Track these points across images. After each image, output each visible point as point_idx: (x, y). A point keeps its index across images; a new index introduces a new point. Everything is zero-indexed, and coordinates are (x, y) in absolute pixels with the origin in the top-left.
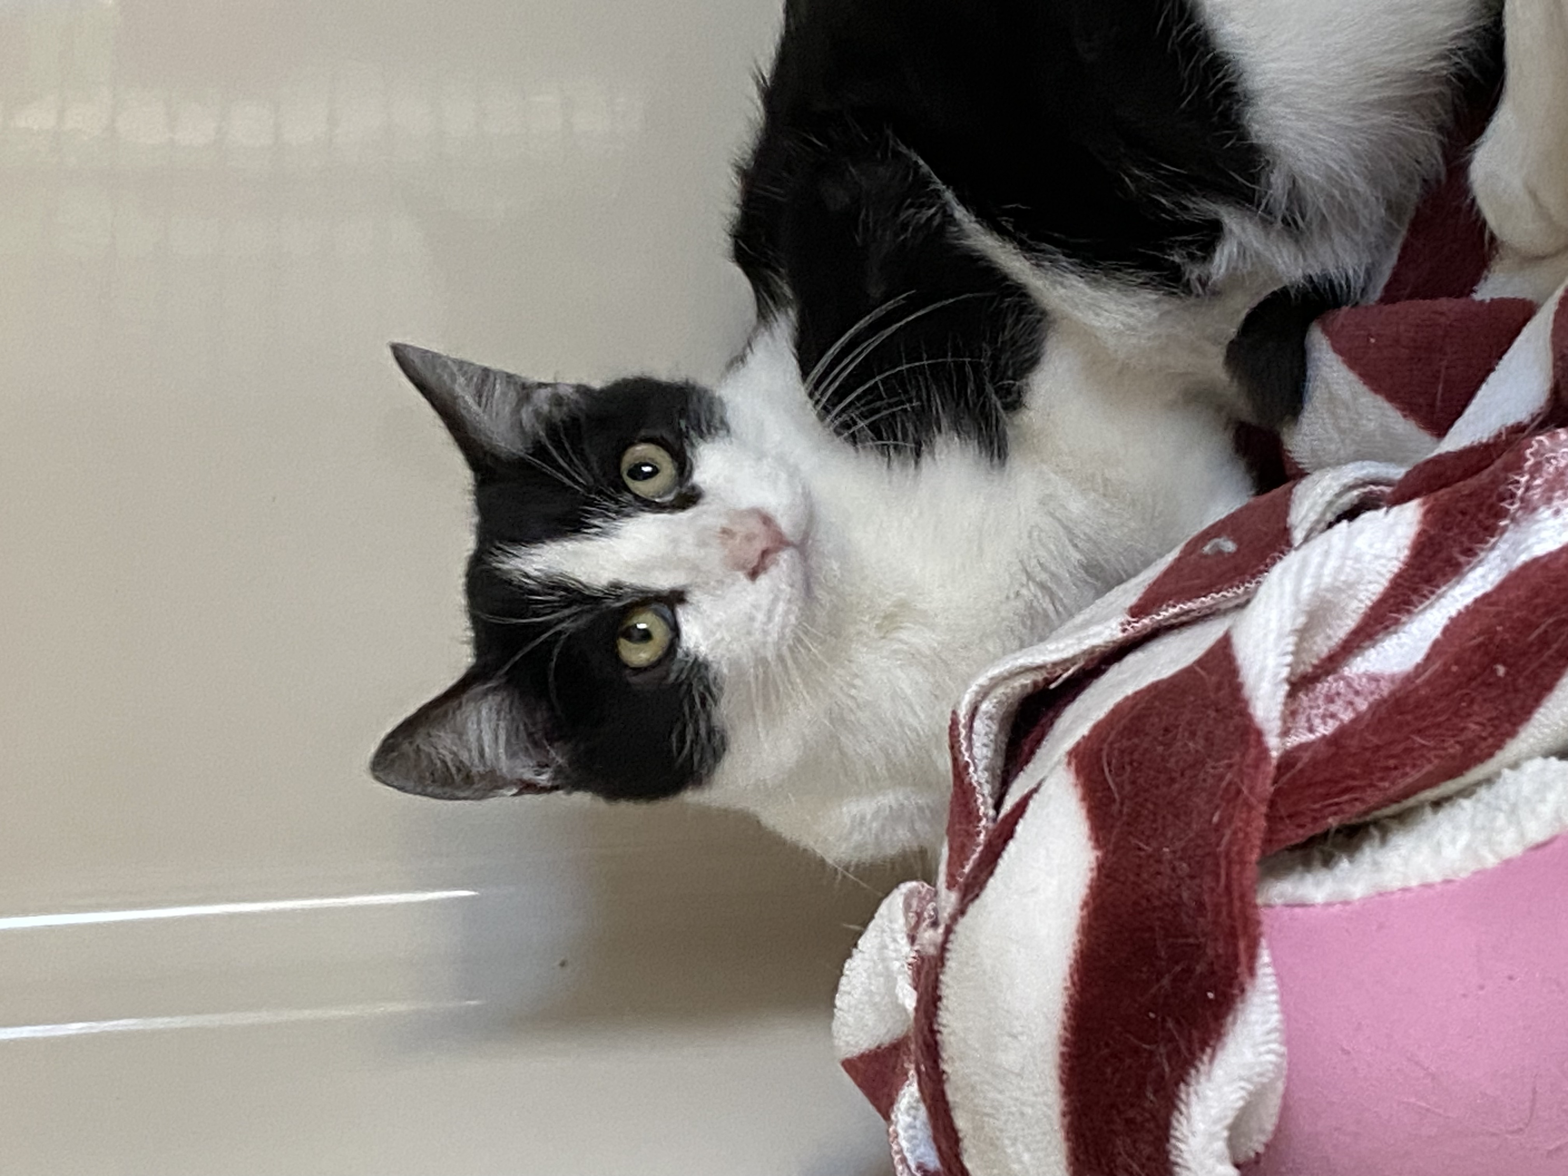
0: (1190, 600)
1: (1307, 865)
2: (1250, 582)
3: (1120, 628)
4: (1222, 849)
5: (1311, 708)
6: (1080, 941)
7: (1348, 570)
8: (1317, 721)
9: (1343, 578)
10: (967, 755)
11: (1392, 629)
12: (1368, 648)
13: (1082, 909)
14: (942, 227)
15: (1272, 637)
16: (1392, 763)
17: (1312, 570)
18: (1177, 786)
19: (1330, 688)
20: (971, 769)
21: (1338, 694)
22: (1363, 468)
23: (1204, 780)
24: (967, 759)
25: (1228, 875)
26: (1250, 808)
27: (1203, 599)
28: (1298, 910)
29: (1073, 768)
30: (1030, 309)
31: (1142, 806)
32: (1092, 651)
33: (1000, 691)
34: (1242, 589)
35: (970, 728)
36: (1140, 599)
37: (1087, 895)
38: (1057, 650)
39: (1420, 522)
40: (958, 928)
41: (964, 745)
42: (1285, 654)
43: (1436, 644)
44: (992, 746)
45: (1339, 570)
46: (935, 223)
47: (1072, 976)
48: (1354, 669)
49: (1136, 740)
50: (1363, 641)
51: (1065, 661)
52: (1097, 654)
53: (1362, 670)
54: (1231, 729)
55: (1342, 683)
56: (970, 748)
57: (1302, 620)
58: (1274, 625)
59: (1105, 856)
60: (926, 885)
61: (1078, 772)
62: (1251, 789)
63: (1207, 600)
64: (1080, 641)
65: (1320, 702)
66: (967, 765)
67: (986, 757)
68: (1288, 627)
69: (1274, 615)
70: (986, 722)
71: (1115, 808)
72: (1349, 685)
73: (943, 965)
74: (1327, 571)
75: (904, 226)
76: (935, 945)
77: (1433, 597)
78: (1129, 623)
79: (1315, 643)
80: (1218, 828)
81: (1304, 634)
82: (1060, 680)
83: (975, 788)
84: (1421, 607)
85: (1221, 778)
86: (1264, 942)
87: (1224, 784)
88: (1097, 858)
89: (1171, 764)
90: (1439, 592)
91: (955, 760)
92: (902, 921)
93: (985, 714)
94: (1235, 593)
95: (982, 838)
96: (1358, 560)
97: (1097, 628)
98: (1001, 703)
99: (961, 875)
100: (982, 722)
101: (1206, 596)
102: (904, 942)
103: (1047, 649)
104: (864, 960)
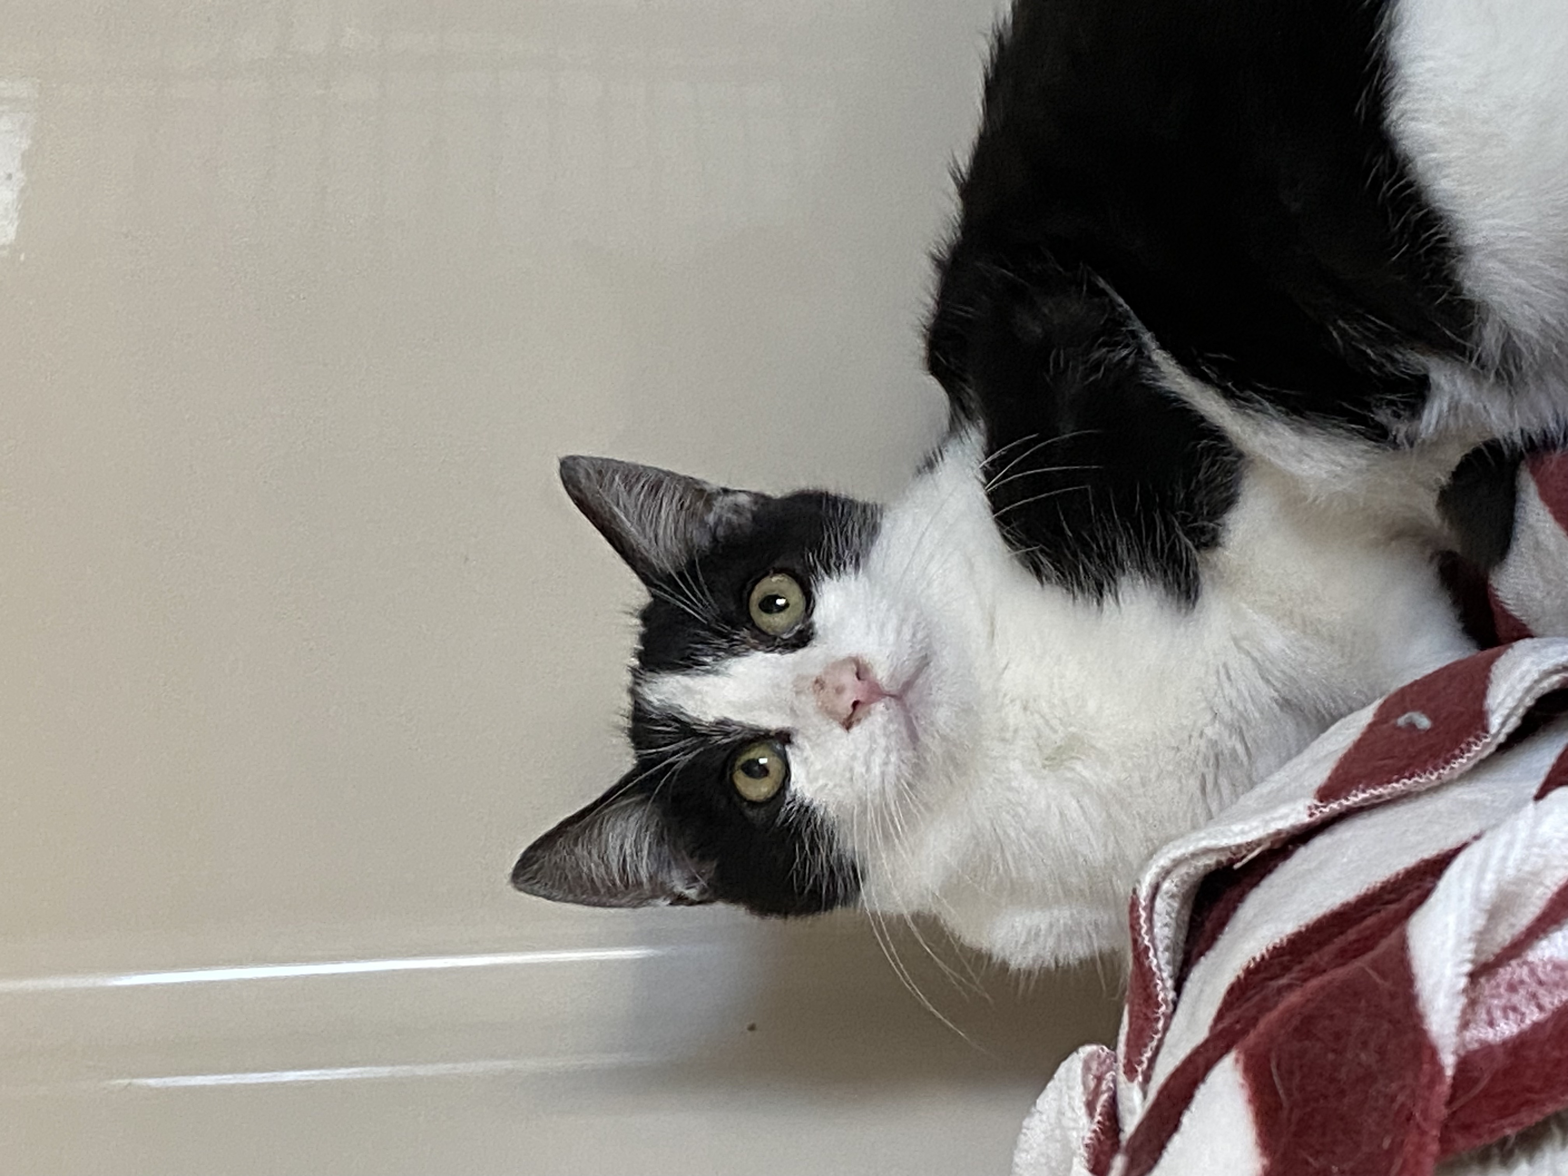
0: (1381, 784)
2: (1444, 768)
3: (1308, 812)
5: (1493, 996)
7: (1533, 859)
8: (1498, 1014)
9: (1527, 868)
10: (1147, 938)
12: (1552, 932)
14: (1135, 367)
17: (1494, 862)
18: (1346, 1101)
19: (1513, 973)
20: (1151, 952)
21: (1522, 982)
23: (1376, 1099)
24: (1146, 942)
26: (1423, 1133)
27: (1395, 785)
29: (1240, 1065)
30: (1225, 451)
31: (1311, 1116)
32: (1279, 832)
33: (1183, 870)
34: (1436, 774)
35: (1151, 908)
36: (1330, 778)
38: (1243, 832)
41: (1145, 928)
44: (1173, 923)
45: (1524, 861)
46: (1129, 362)
48: (1539, 954)
49: (1307, 1043)
50: (1548, 926)
51: (1248, 844)
52: (1283, 836)
53: (1547, 955)
54: (1405, 1044)
55: (1525, 970)
56: (1151, 929)
57: (1480, 922)
58: (1452, 929)
59: (1272, 1165)
60: (1105, 1047)
61: (1245, 1070)
62: (1425, 1112)
63: (1399, 786)
64: (1266, 823)
65: (1502, 990)
66: (1147, 949)
67: (1167, 936)
69: (1451, 919)
70: (1168, 901)
71: (1284, 1114)
72: (1533, 972)
74: (1511, 863)
75: (1096, 367)
78: (1317, 807)
79: (1498, 935)
80: (1388, 1152)
81: (1481, 936)
82: (1245, 861)
83: (1154, 974)
85: (1393, 1099)
87: (1396, 1106)
88: (1264, 1167)
89: (1342, 1075)
91: (1135, 942)
92: (1080, 1089)
93: (1167, 893)
94: (1428, 778)
95: (1160, 1025)
96: (1544, 846)
97: (1283, 810)
98: (1183, 882)
99: (1140, 1063)
100: (1164, 901)
101: (1397, 781)
102: (1082, 1111)
103: (1231, 831)
104: (1041, 1121)
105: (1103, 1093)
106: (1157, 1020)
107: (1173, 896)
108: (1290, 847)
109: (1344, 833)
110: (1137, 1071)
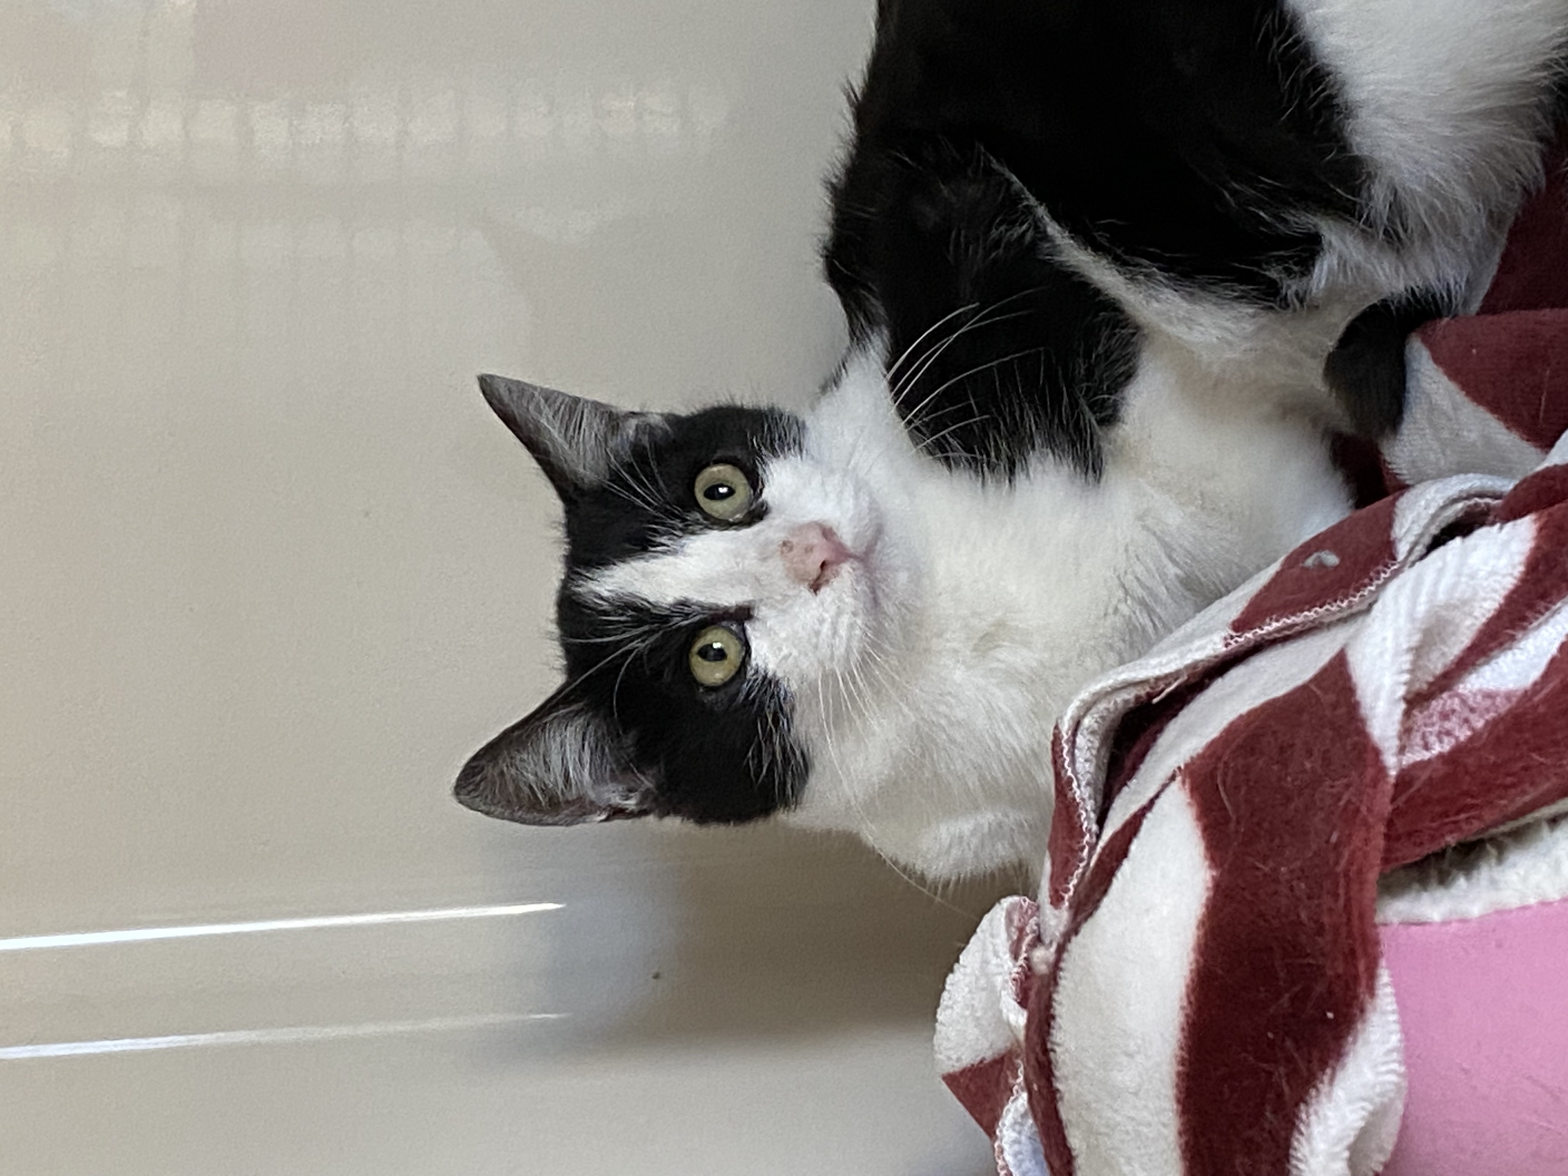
0: (1293, 614)
1: (1424, 883)
2: (1354, 596)
3: (1222, 642)
4: (1339, 869)
5: (1426, 725)
6: (1197, 961)
7: (1462, 587)
8: (1432, 739)
9: (1457, 595)
10: (1069, 770)
11: (1507, 645)
12: (1481, 665)
13: (1198, 928)
15: (1388, 657)
16: (1509, 780)
17: (1427, 587)
18: (1292, 806)
19: (1444, 705)
20: (1075, 784)
21: (1453, 711)
22: (1468, 480)
23: (1322, 800)
24: (1069, 773)
25: (1347, 893)
26: (1369, 827)
27: (1306, 613)
28: (1414, 929)
29: (1187, 786)
31: (1258, 824)
32: (1194, 665)
33: (1103, 706)
34: (1346, 602)
35: (1073, 743)
36: (1243, 613)
37: (1204, 915)
38: (1161, 664)
39: (1536, 538)
40: (1071, 946)
41: (1068, 760)
42: (1402, 672)
43: (1553, 661)
44: (1094, 761)
45: (1455, 586)
47: (1188, 996)
48: (1469, 686)
49: (1251, 759)
50: (1477, 659)
51: (1167, 676)
52: (1200, 669)
53: (1477, 686)
54: (1349, 748)
55: (1457, 701)
56: (1073, 762)
57: (1416, 639)
58: (1389, 644)
59: (1221, 875)
60: (1028, 900)
61: (1192, 790)
62: (1369, 810)
63: (1311, 615)
64: (1182, 656)
65: (1435, 719)
66: (1070, 781)
67: (1088, 772)
68: (1405, 646)
69: (1389, 634)
70: (1088, 737)
71: (1232, 826)
72: (1464, 701)
73: (1056, 984)
74: (1442, 588)
76: (1047, 963)
77: (1548, 614)
78: (1232, 637)
79: (1429, 660)
80: (1336, 846)
81: (1419, 652)
82: (1163, 695)
83: (1078, 803)
84: (1535, 624)
85: (1339, 797)
86: (1383, 962)
87: (1342, 803)
88: (1213, 877)
89: (1288, 783)
90: (1554, 608)
91: (1058, 775)
92: (1004, 935)
93: (1087, 729)
94: (1339, 606)
95: (1085, 853)
96: (1472, 577)
97: (1197, 643)
98: (1104, 718)
99: (1067, 890)
100: (1085, 737)
101: (1309, 610)
102: (1007, 957)
103: (1149, 664)
104: (965, 975)
105: (1027, 935)
106: (1082, 849)
107: (1093, 733)
108: (1207, 681)
109: (1259, 662)
110: (1063, 898)
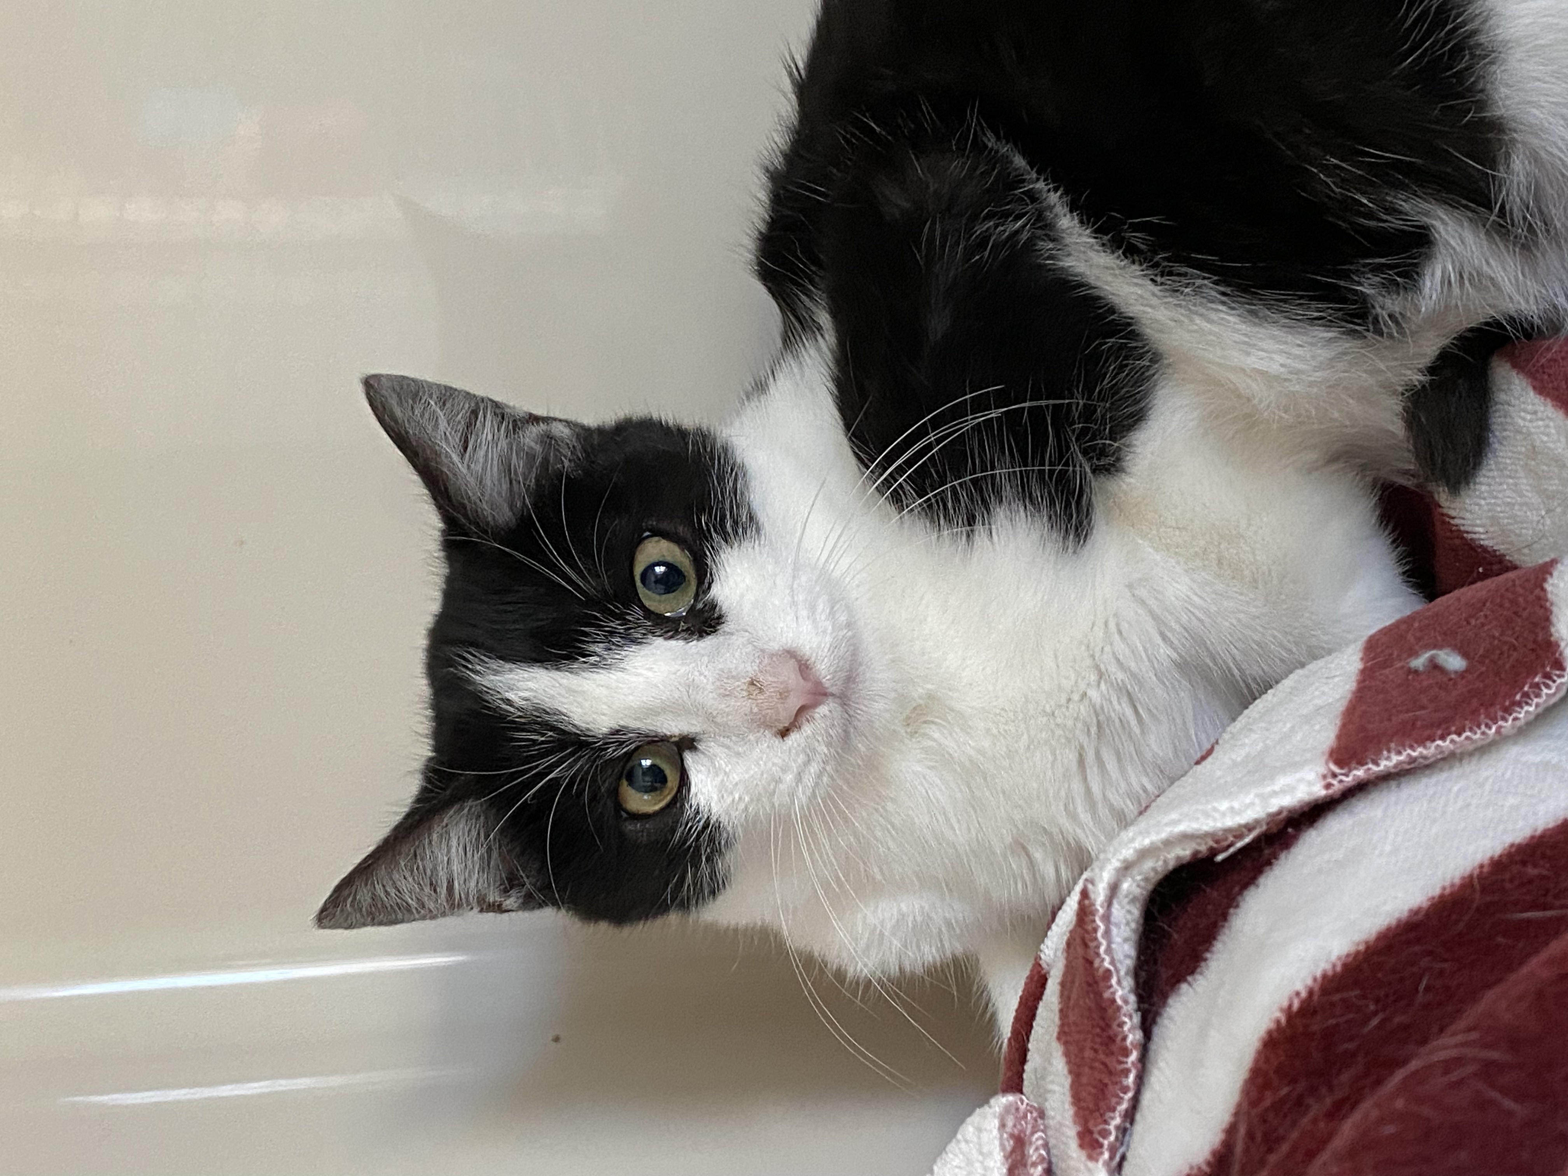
0: (1422, 742)
2: (1505, 719)
3: (1322, 781)
10: (1107, 959)
20: (1114, 981)
24: (1107, 964)
27: (1439, 743)
32: (1278, 811)
33: (1149, 865)
34: (1494, 727)
35: (1108, 918)
36: (1339, 737)
38: (1234, 812)
41: (1104, 945)
51: (1241, 827)
52: (1285, 816)
56: (1112, 948)
60: (1013, 1096)
63: (1446, 744)
64: (1264, 798)
66: (1108, 973)
70: (1127, 906)
78: (1334, 775)
82: (1232, 850)
83: (1119, 1008)
91: (1089, 963)
93: (1126, 896)
94: (1483, 733)
95: (1131, 1080)
97: (1282, 781)
98: (1146, 879)
99: (1104, 1132)
100: (1123, 908)
101: (1443, 738)
103: (1215, 809)
106: (1126, 1072)
107: (1132, 900)
108: (1290, 830)
110: (1101, 1146)
